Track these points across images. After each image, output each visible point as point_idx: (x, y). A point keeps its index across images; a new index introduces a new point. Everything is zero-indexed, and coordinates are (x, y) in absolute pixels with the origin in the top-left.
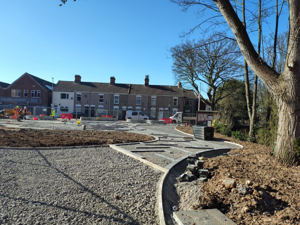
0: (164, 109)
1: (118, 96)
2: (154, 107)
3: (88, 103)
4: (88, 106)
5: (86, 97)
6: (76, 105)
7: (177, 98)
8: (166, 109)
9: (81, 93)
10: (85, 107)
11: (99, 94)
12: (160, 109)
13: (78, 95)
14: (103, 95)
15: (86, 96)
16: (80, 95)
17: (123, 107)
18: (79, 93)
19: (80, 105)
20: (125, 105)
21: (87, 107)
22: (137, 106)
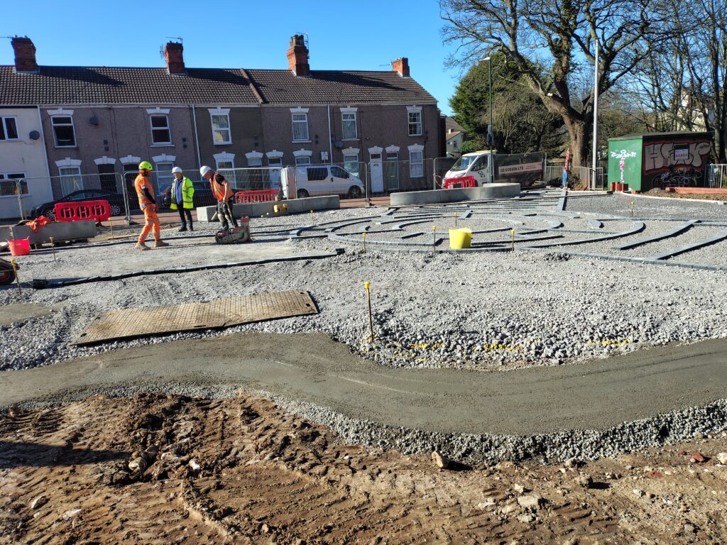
0: (384, 150)
1: (226, 112)
2: (354, 145)
3: (107, 149)
4: (112, 161)
5: (96, 125)
6: (60, 163)
7: (419, 110)
8: (390, 149)
9: (71, 113)
10: (99, 165)
11: (149, 111)
12: (373, 150)
13: (56, 120)
14: (167, 111)
15: (94, 122)
16: (68, 120)
17: (248, 155)
18: (60, 112)
19: (76, 163)
20: (256, 147)
21: (109, 167)
22: (299, 146)
